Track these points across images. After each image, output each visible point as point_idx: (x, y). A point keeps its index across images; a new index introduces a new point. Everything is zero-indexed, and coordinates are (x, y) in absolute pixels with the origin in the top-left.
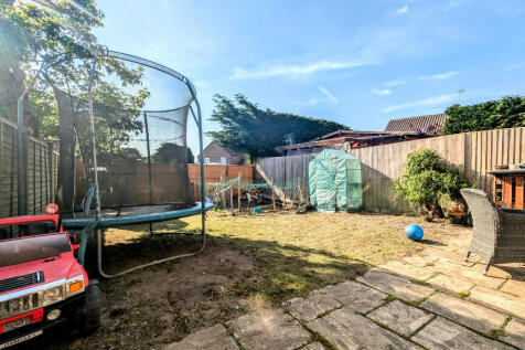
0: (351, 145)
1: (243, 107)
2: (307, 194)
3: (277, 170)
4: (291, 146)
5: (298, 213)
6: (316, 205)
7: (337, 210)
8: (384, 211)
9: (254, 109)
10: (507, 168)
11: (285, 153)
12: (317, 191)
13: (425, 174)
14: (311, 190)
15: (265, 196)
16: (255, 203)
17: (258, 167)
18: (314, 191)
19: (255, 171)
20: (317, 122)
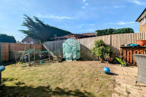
0: (76, 38)
1: (38, 22)
2: (62, 54)
3: (51, 46)
4: (56, 38)
5: (59, 62)
6: (65, 58)
7: (73, 60)
8: (87, 59)
9: (42, 23)
10: (124, 45)
11: (54, 40)
12: (66, 53)
13: (101, 47)
14: (64, 53)
15: (47, 55)
16: (42, 58)
17: (44, 45)
18: (65, 53)
19: (43, 46)
20: (64, 31)
